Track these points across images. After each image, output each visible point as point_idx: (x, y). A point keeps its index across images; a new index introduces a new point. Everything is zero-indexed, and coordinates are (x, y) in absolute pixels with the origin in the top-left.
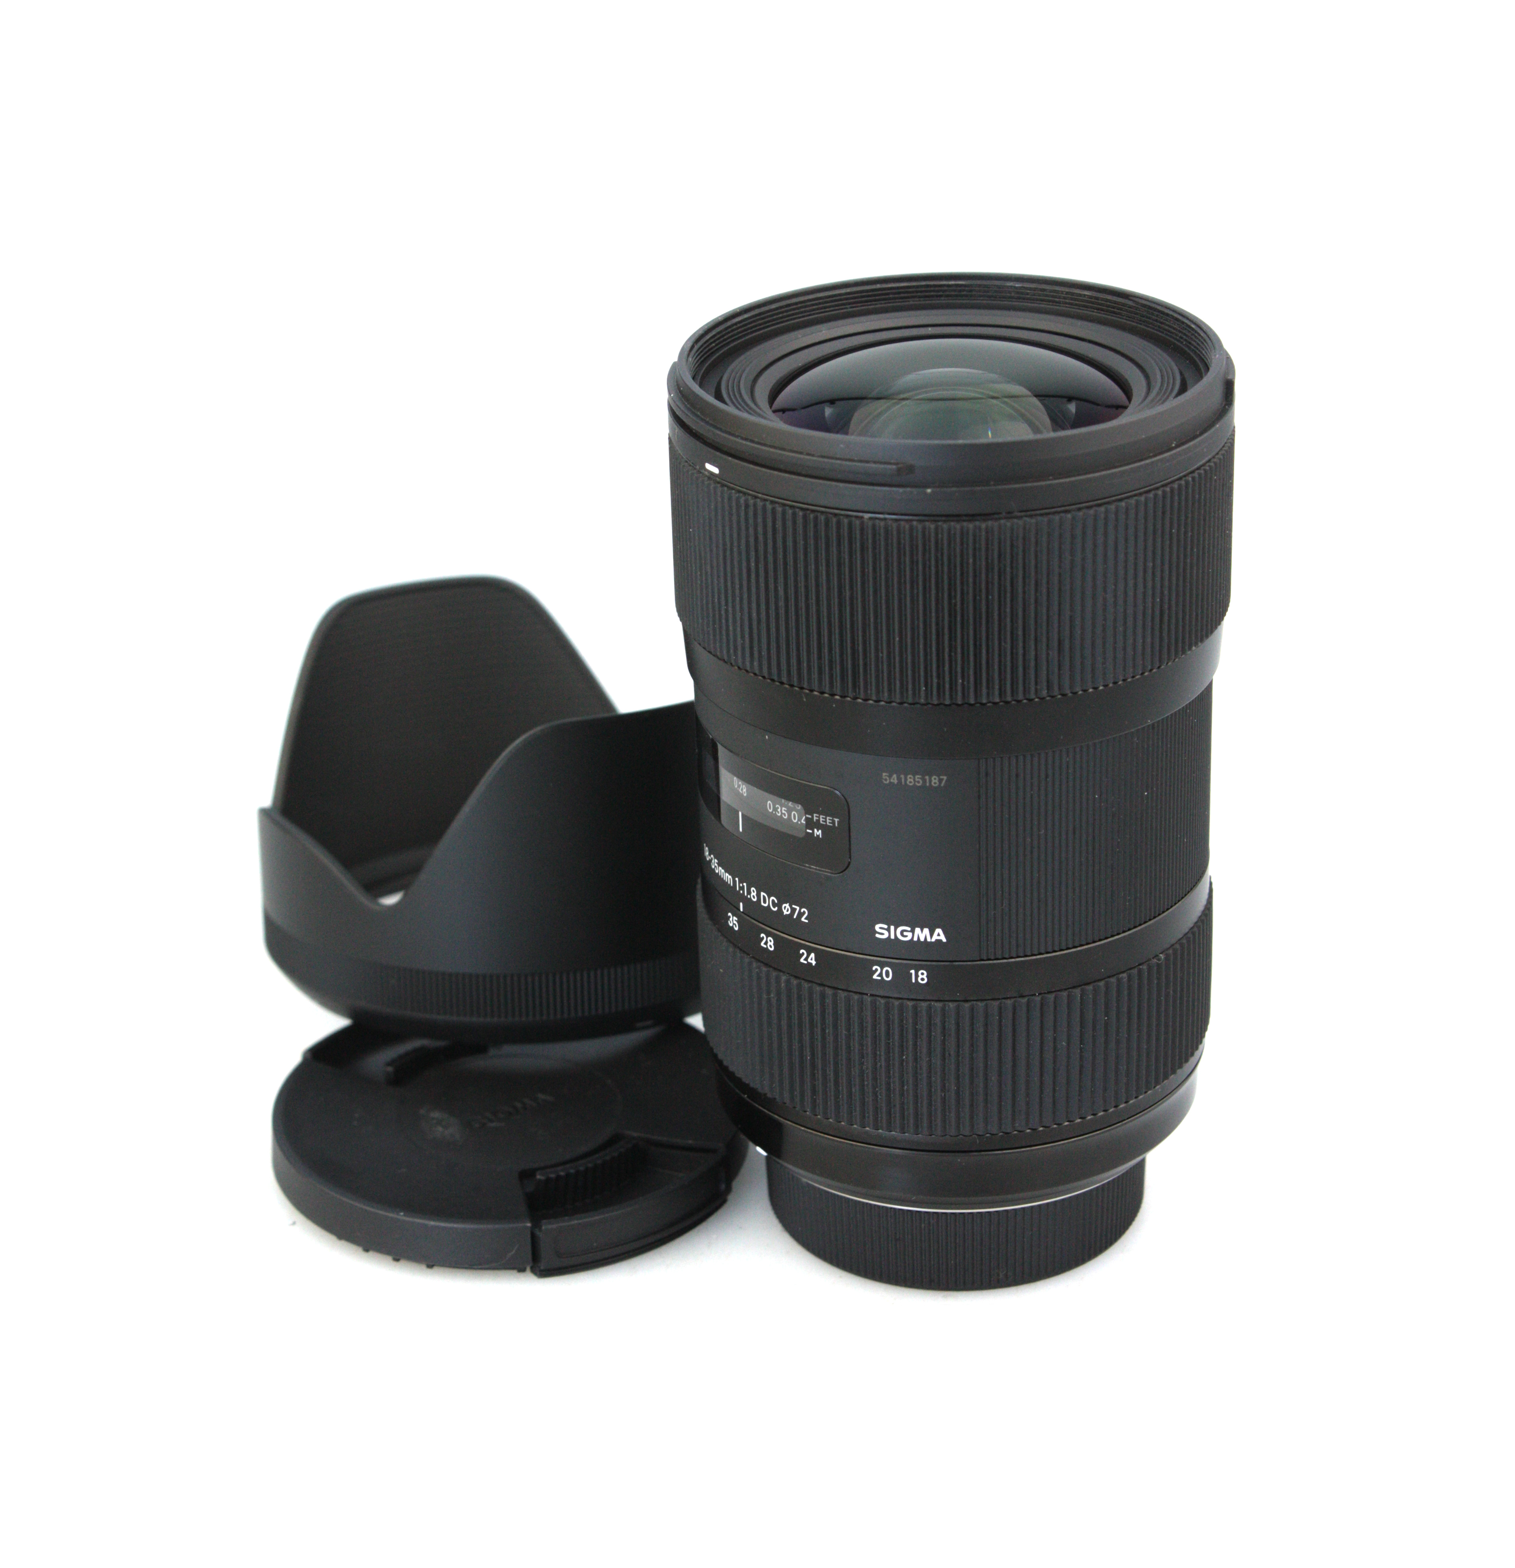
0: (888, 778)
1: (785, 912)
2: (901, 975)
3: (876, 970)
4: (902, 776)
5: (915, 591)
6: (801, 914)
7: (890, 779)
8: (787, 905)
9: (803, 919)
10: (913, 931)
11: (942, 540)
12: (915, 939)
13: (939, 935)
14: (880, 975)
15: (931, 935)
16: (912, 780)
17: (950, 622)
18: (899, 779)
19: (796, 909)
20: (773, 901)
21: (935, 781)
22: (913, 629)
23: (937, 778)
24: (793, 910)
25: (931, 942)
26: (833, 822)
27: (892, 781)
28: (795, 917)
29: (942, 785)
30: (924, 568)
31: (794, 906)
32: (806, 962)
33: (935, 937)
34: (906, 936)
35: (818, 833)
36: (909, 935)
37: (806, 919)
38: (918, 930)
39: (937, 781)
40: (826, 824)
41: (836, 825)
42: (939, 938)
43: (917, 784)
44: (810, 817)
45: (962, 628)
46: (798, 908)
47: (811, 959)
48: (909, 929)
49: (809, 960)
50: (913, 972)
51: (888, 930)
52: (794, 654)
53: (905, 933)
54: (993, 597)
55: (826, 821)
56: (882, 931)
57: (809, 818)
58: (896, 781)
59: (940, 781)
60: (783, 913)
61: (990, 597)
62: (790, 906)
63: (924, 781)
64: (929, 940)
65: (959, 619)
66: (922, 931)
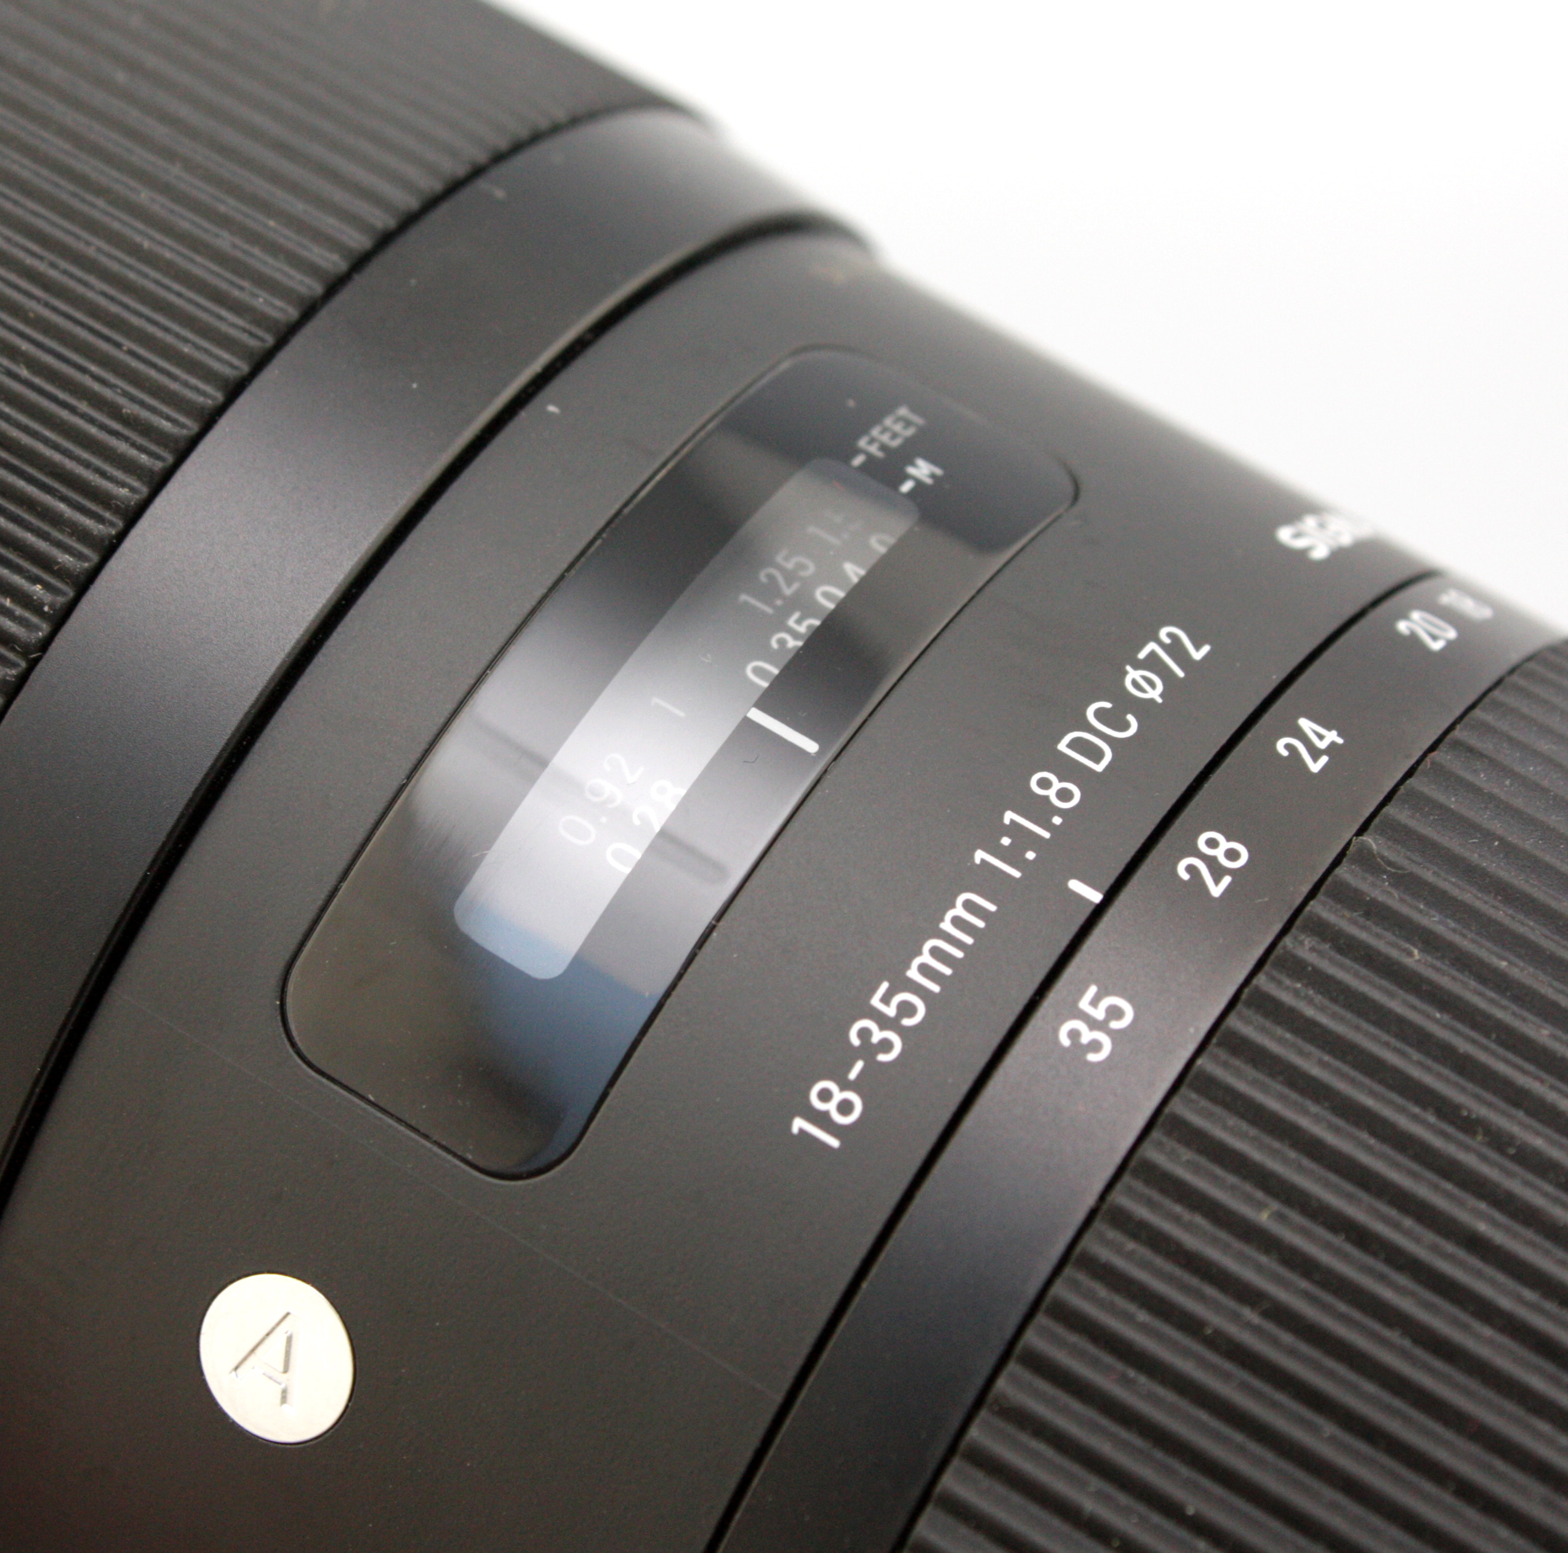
1: (1155, 694)
6: (1175, 649)
8: (1133, 674)
9: (1197, 655)
19: (1153, 655)
20: (1100, 714)
24: (1153, 663)
28: (1181, 674)
31: (1142, 655)
32: (1324, 760)
37: (1198, 647)
46: (1152, 646)
47: (1321, 737)
60: (1152, 701)
62: (1138, 665)
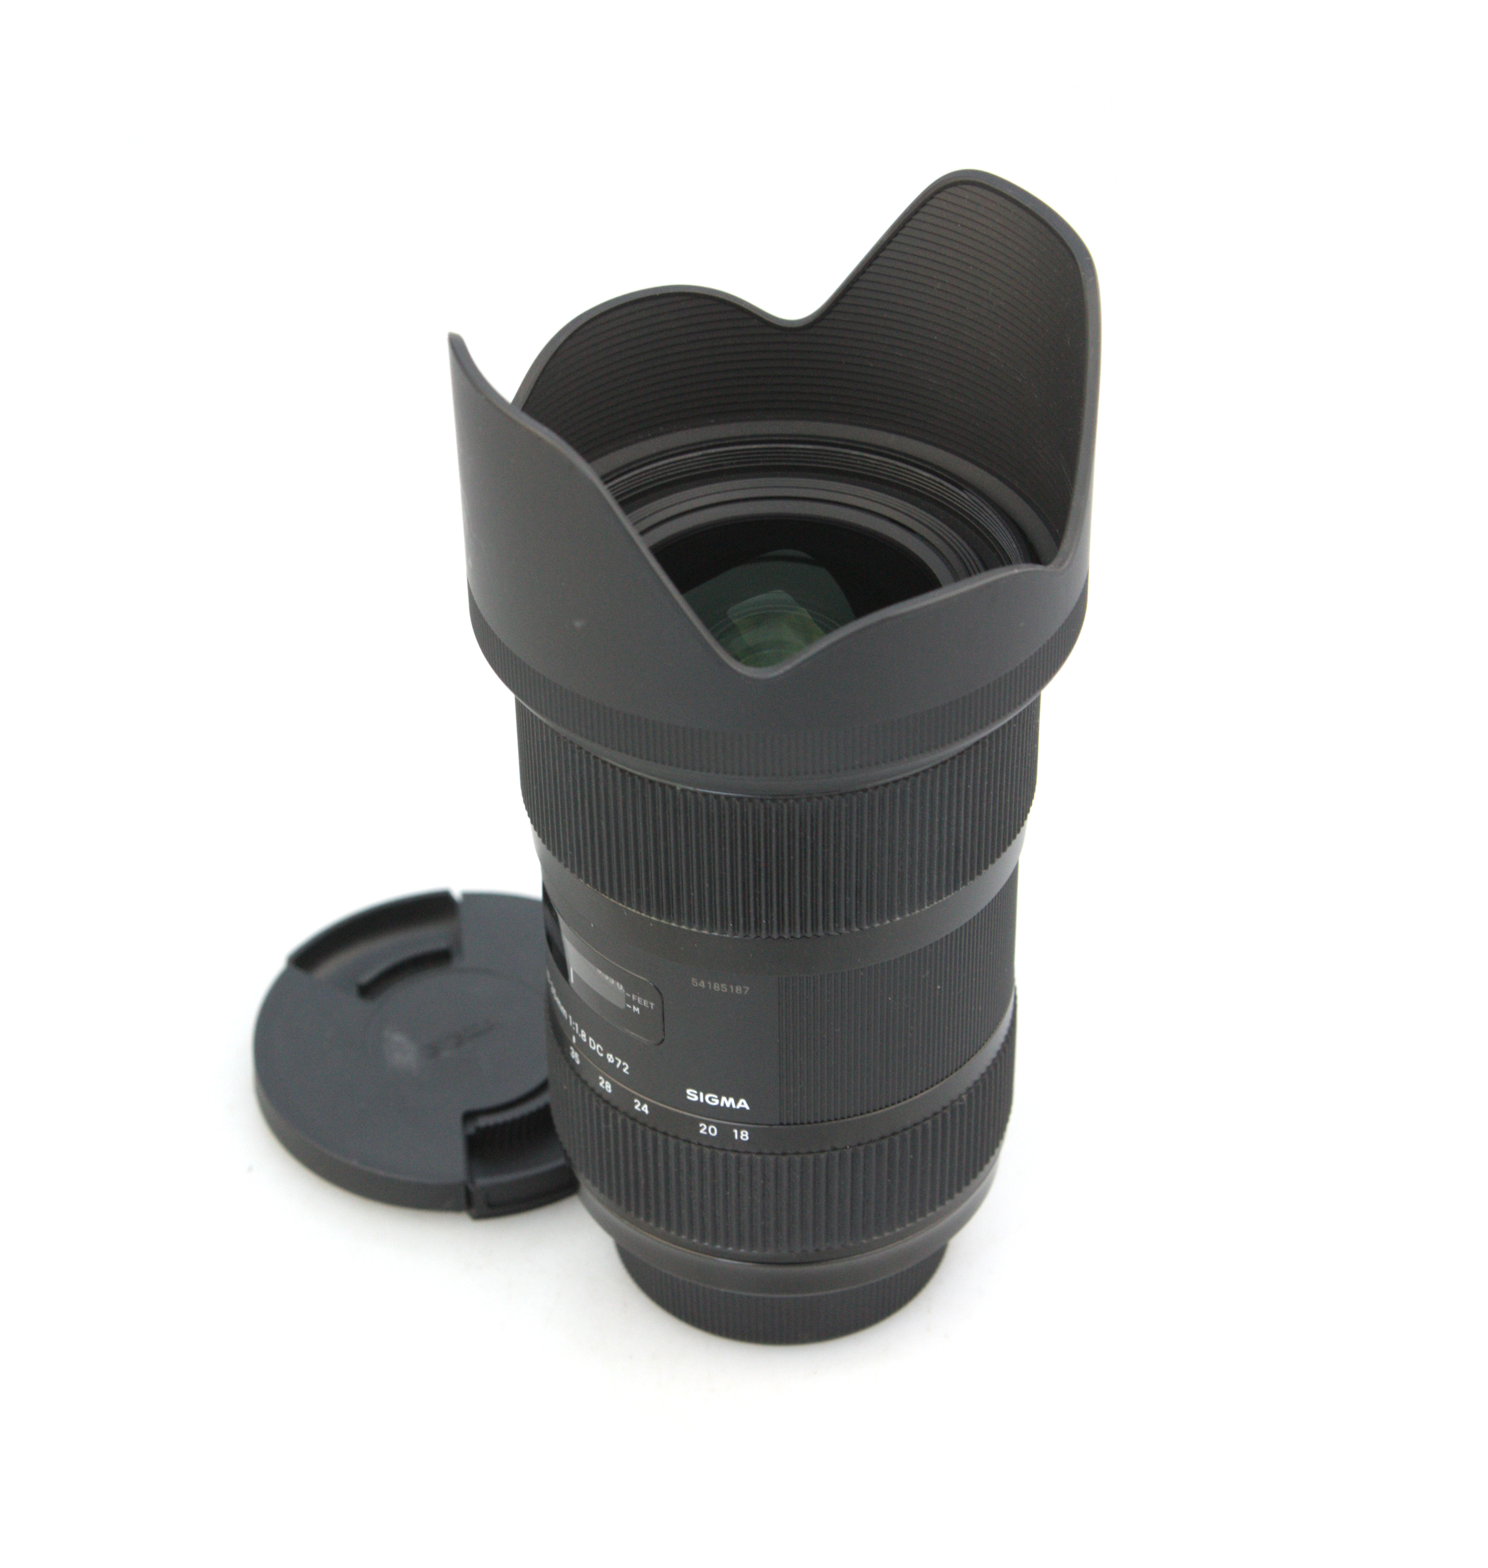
0: (697, 983)
1: (610, 1061)
2: (725, 1133)
3: (703, 1127)
4: (709, 983)
5: (723, 849)
6: (622, 1066)
7: (698, 984)
9: (625, 1071)
10: (720, 1099)
11: (747, 812)
12: (722, 1105)
13: (743, 1104)
14: (707, 1130)
15: (736, 1103)
16: (718, 987)
17: (755, 876)
18: (707, 985)
19: (618, 1061)
21: (738, 989)
22: (721, 879)
23: (740, 988)
25: (736, 1110)
26: (650, 1005)
27: (700, 985)
28: (618, 1067)
29: (746, 993)
30: (731, 833)
32: (639, 1110)
33: (739, 1106)
34: (714, 1102)
35: (636, 1009)
36: (716, 1102)
37: (627, 1071)
38: (724, 1099)
39: (740, 990)
40: (643, 1005)
41: (652, 1008)
42: (743, 1106)
43: (722, 990)
44: (629, 995)
45: (766, 881)
46: (620, 1061)
47: (645, 1109)
48: (716, 1097)
49: (643, 1109)
50: (736, 1131)
51: (698, 1095)
52: (615, 876)
53: (713, 1100)
54: (794, 858)
55: (643, 1003)
56: (692, 1095)
57: (628, 997)
58: (703, 986)
59: (743, 990)
61: (792, 858)
63: (729, 989)
64: (734, 1106)
65: (763, 874)
66: (728, 1099)
